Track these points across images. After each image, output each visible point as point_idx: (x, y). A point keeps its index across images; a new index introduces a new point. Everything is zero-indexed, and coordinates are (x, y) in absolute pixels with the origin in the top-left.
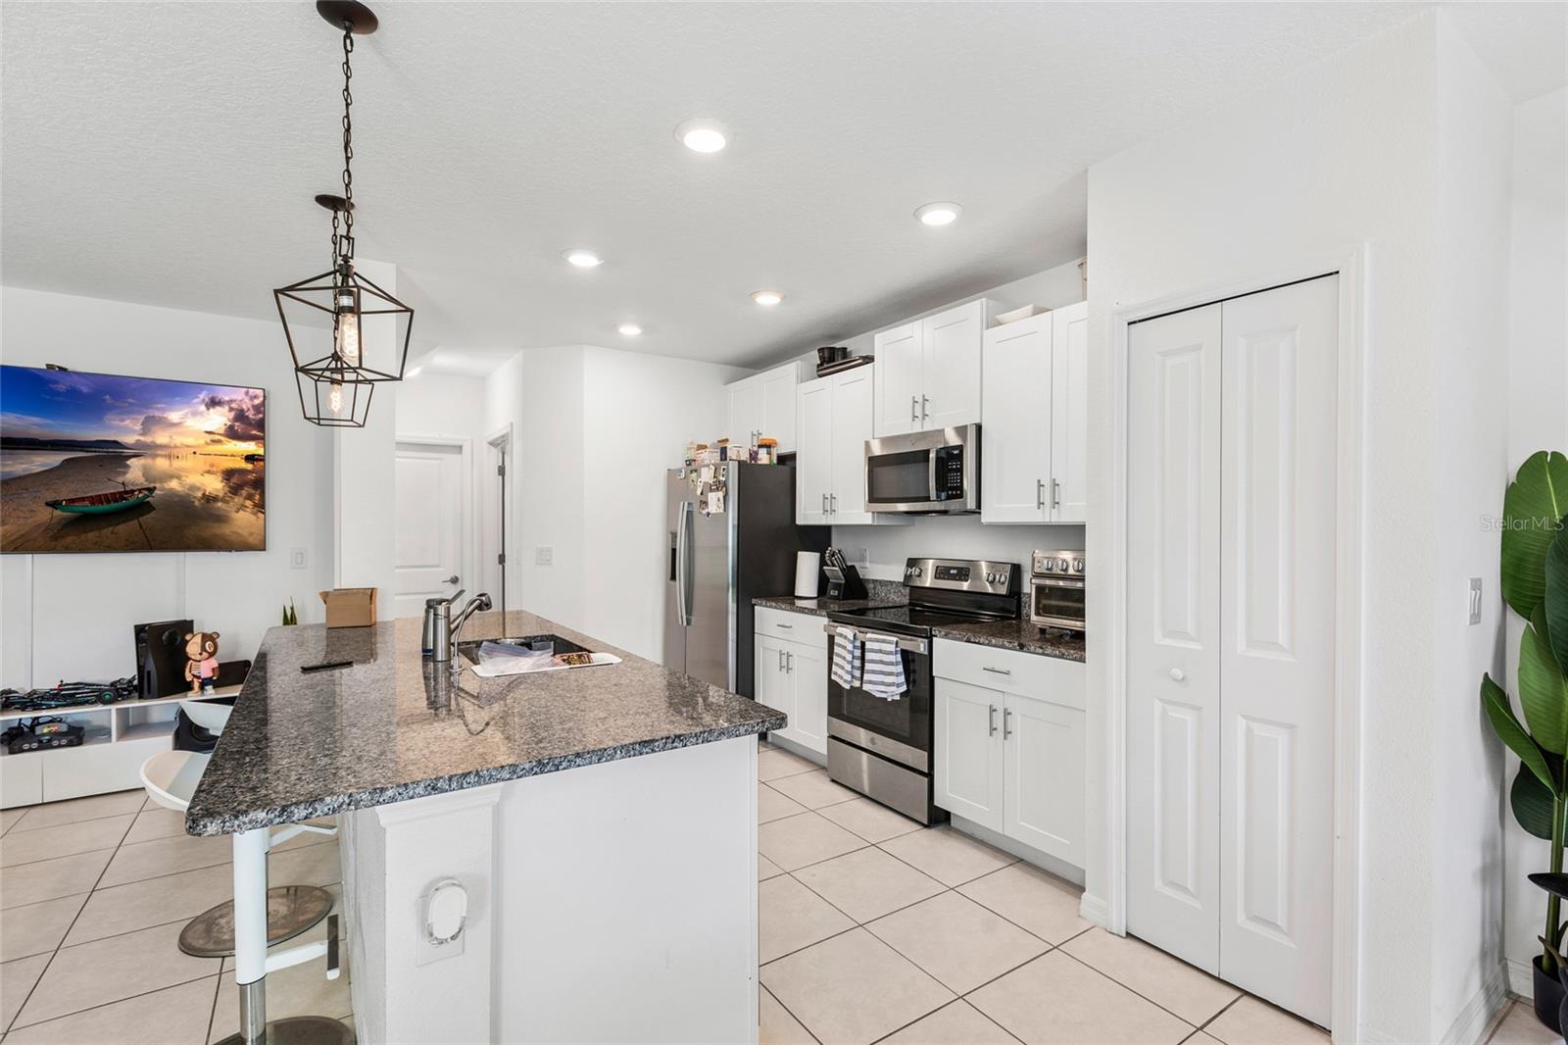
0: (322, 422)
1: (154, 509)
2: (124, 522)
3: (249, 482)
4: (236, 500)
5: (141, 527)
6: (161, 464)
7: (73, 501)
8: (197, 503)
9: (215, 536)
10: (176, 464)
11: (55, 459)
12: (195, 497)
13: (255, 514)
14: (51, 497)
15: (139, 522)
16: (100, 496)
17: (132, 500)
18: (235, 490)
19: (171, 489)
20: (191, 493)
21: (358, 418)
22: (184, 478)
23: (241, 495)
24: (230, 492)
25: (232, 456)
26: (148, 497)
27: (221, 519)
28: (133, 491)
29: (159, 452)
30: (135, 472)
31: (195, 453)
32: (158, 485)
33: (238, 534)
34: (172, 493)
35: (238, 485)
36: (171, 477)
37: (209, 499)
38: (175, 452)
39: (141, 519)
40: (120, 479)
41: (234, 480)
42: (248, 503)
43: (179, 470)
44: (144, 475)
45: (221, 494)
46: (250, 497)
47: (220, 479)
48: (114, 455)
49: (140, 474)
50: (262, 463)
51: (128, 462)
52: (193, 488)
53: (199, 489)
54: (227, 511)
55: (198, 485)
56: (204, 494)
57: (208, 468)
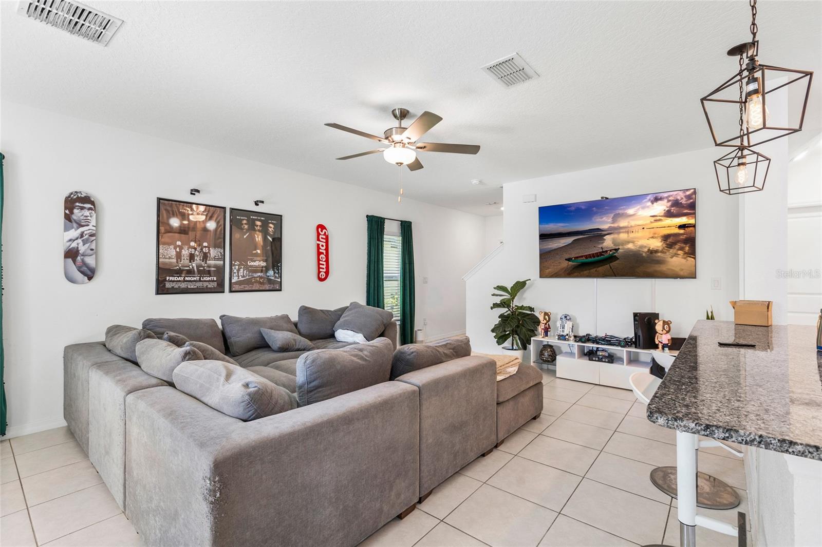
0: (732, 192)
1: (618, 259)
2: (602, 266)
4: (671, 251)
5: (611, 268)
6: (623, 236)
7: (577, 257)
8: (644, 255)
9: (656, 271)
10: (631, 235)
11: (570, 240)
12: (643, 252)
13: (685, 258)
14: (568, 256)
15: (610, 266)
16: (590, 255)
17: (606, 255)
19: (628, 248)
20: (641, 249)
21: (759, 184)
22: (636, 243)
23: (675, 248)
25: (669, 227)
26: (615, 253)
27: (660, 262)
28: (607, 251)
29: (621, 231)
31: (643, 228)
32: (620, 247)
33: (672, 270)
34: (630, 251)
36: (629, 242)
37: (652, 252)
38: (631, 229)
39: (611, 264)
40: (600, 246)
41: (670, 240)
42: (680, 252)
43: (633, 238)
44: (613, 243)
46: (681, 249)
47: (660, 240)
48: (598, 235)
49: (611, 243)
51: (604, 238)
52: (642, 247)
53: (645, 247)
55: (645, 245)
56: (649, 250)
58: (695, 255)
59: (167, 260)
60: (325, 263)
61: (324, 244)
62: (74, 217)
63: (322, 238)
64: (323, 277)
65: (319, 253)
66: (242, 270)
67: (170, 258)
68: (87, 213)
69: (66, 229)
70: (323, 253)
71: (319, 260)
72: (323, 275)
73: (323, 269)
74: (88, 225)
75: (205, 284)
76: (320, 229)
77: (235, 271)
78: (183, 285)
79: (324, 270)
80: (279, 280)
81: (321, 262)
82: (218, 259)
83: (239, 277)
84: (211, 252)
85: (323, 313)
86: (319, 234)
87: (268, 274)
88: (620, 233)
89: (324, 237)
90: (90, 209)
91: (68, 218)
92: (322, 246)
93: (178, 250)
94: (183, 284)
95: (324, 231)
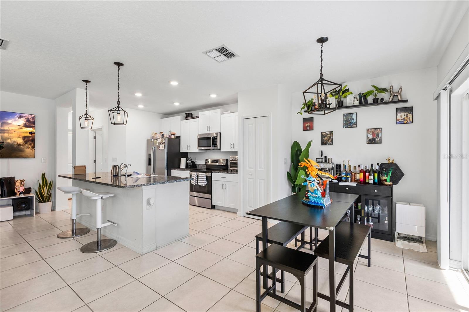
1: (4, 148)
3: (30, 140)
4: (26, 145)
6: (6, 135)
8: (15, 146)
10: (10, 135)
12: (15, 145)
13: (32, 150)
18: (26, 142)
19: (9, 142)
22: (12, 139)
24: (25, 143)
25: (25, 132)
27: (22, 151)
29: (5, 132)
32: (5, 141)
34: (9, 143)
35: (27, 141)
36: (8, 139)
37: (19, 145)
38: (9, 132)
41: (26, 139)
42: (30, 146)
43: (10, 136)
45: (22, 144)
46: (30, 144)
47: (22, 139)
50: (34, 134)
52: (14, 142)
53: (16, 142)
54: (24, 149)
55: (16, 141)
56: (17, 144)
57: (18, 136)
58: (35, 148)
88: (5, 133)
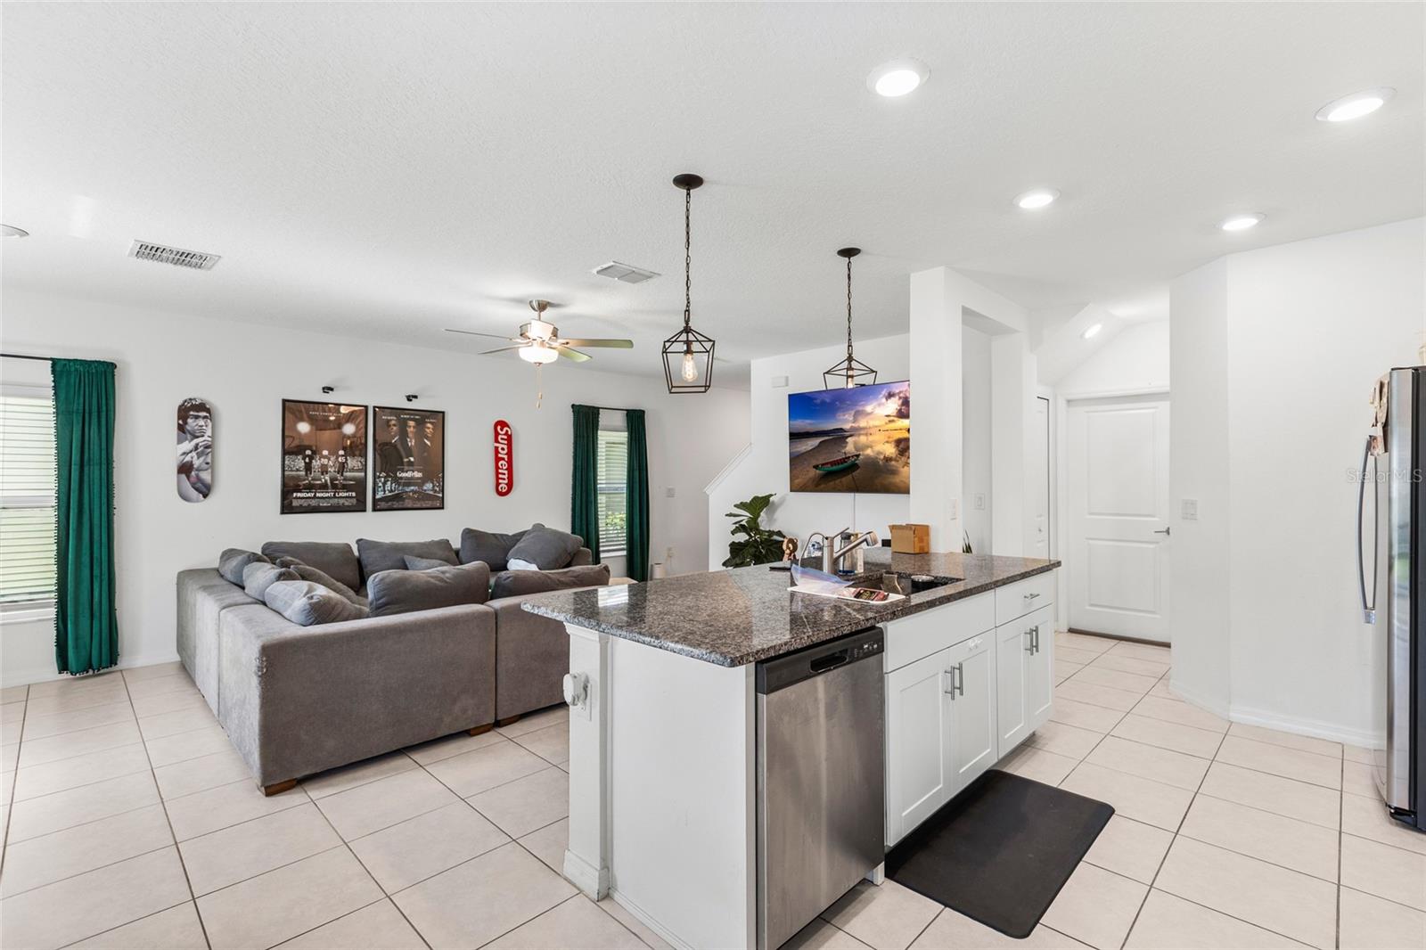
1: (859, 467)
2: (845, 476)
4: (903, 459)
5: (853, 479)
6: (863, 439)
7: (824, 464)
8: (881, 463)
9: (891, 484)
10: (871, 438)
11: (816, 442)
12: (880, 459)
14: (815, 463)
16: (835, 461)
17: (848, 463)
18: (902, 453)
19: (869, 454)
20: (877, 456)
22: (874, 447)
23: (905, 456)
24: (899, 454)
25: (900, 430)
26: (856, 460)
27: (894, 472)
28: (848, 458)
29: (862, 432)
30: (850, 447)
31: (880, 430)
32: (861, 453)
33: (904, 482)
34: (868, 457)
36: (868, 447)
37: (888, 459)
38: (870, 431)
39: (851, 474)
40: (842, 451)
41: (901, 445)
43: (872, 442)
44: (855, 447)
45: (893, 456)
47: (893, 446)
48: (840, 436)
49: (853, 447)
51: (847, 440)
52: (879, 453)
53: (881, 453)
54: (897, 467)
55: (882, 451)
56: (885, 457)
57: (887, 439)
59: (294, 473)
60: (506, 472)
61: (505, 447)
62: (188, 427)
63: (502, 439)
64: (504, 491)
65: (498, 459)
66: (389, 483)
67: (298, 470)
68: (201, 422)
69: (180, 441)
70: (503, 459)
71: (497, 468)
72: (504, 487)
73: (504, 479)
74: (203, 436)
75: (341, 501)
76: (499, 428)
77: (380, 484)
78: (314, 503)
79: (506, 481)
80: (441, 495)
81: (500, 471)
82: (358, 470)
83: (385, 491)
84: (349, 462)
85: (496, 538)
86: (497, 434)
87: (425, 488)
88: (861, 435)
89: (506, 437)
90: (205, 417)
91: (181, 428)
92: (503, 449)
93: (307, 460)
94: (313, 501)
95: (505, 429)
